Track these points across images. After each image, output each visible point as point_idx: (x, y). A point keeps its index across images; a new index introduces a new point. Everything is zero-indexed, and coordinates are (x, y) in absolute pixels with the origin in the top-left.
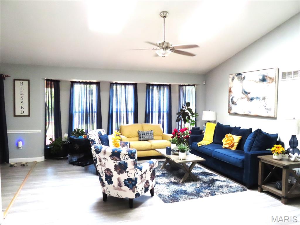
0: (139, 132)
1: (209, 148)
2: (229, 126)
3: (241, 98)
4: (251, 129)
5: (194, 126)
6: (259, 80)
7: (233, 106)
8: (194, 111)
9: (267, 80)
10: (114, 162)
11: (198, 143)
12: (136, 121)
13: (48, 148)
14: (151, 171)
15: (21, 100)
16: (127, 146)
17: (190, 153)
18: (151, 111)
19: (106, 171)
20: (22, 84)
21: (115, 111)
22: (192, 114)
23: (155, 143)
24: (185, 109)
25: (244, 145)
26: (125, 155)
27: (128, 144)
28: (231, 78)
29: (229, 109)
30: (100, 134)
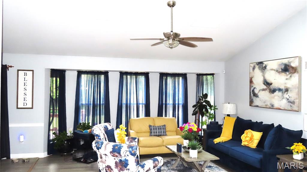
0: (150, 126)
1: (227, 146)
2: (251, 121)
3: (263, 89)
4: (273, 125)
5: (213, 120)
6: (281, 70)
7: (254, 98)
8: (212, 104)
9: (289, 70)
10: (115, 159)
11: (214, 140)
12: (148, 114)
13: (51, 143)
14: (155, 170)
15: (24, 92)
16: (135, 142)
17: (203, 151)
18: (164, 103)
19: (107, 168)
20: (26, 75)
21: (124, 103)
22: (211, 106)
23: (167, 139)
24: (202, 101)
25: (264, 142)
26: (126, 151)
27: (136, 140)
28: (252, 67)
29: (250, 102)
30: (106, 128)
